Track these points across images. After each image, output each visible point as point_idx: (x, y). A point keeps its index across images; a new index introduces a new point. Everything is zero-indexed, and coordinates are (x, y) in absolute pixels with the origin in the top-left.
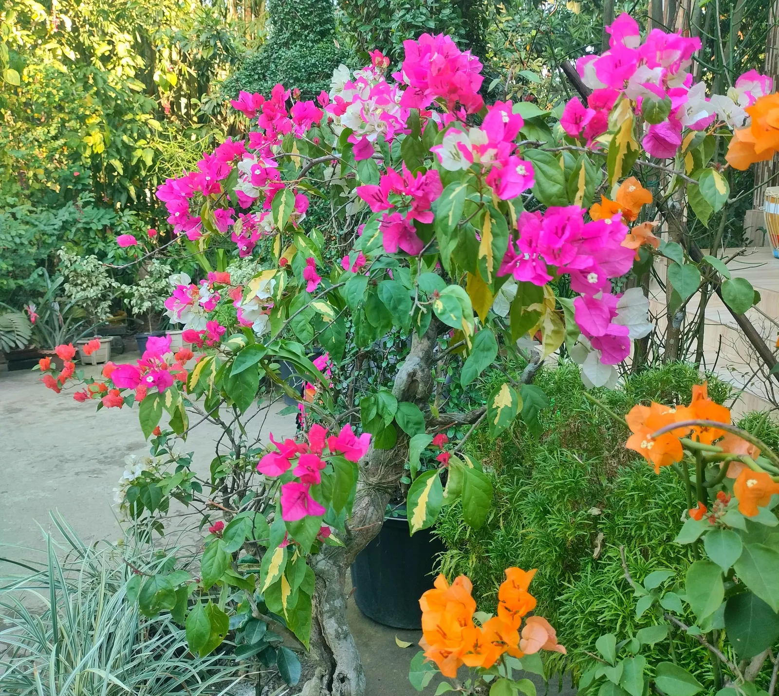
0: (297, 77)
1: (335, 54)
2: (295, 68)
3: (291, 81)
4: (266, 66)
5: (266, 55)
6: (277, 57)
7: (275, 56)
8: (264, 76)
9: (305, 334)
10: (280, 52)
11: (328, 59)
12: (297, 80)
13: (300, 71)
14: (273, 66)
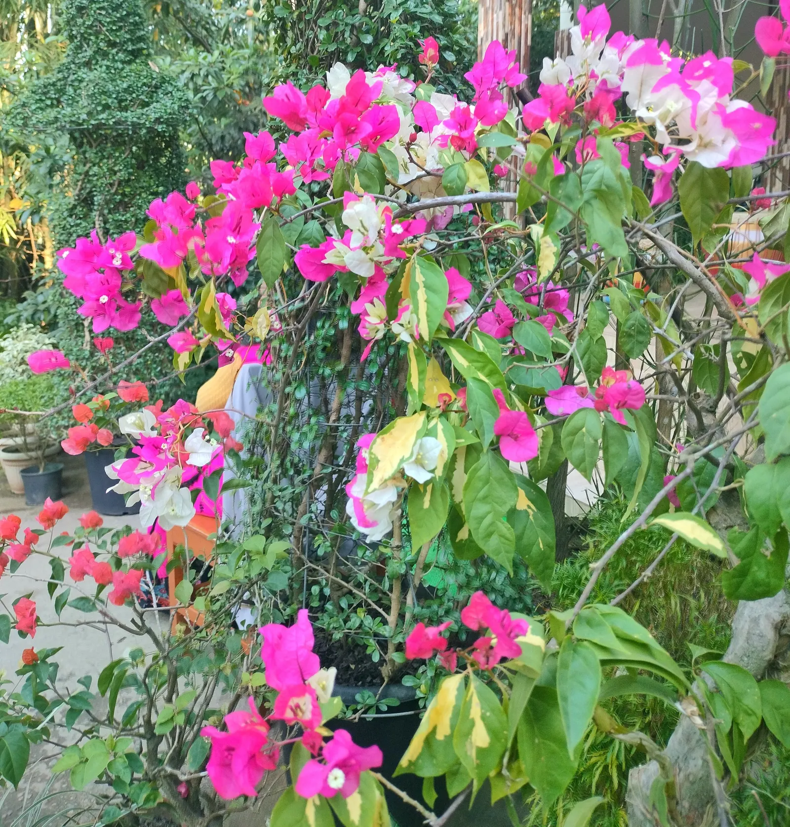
0: (107, 104)
1: (153, 79)
2: (104, 93)
3: (99, 108)
4: (61, 90)
5: (60, 76)
6: (76, 79)
7: (72, 77)
8: (59, 102)
9: (494, 541)
10: (80, 73)
11: (144, 84)
12: (106, 107)
13: (110, 97)
14: (70, 90)
